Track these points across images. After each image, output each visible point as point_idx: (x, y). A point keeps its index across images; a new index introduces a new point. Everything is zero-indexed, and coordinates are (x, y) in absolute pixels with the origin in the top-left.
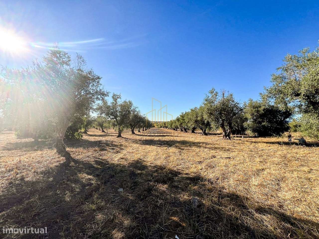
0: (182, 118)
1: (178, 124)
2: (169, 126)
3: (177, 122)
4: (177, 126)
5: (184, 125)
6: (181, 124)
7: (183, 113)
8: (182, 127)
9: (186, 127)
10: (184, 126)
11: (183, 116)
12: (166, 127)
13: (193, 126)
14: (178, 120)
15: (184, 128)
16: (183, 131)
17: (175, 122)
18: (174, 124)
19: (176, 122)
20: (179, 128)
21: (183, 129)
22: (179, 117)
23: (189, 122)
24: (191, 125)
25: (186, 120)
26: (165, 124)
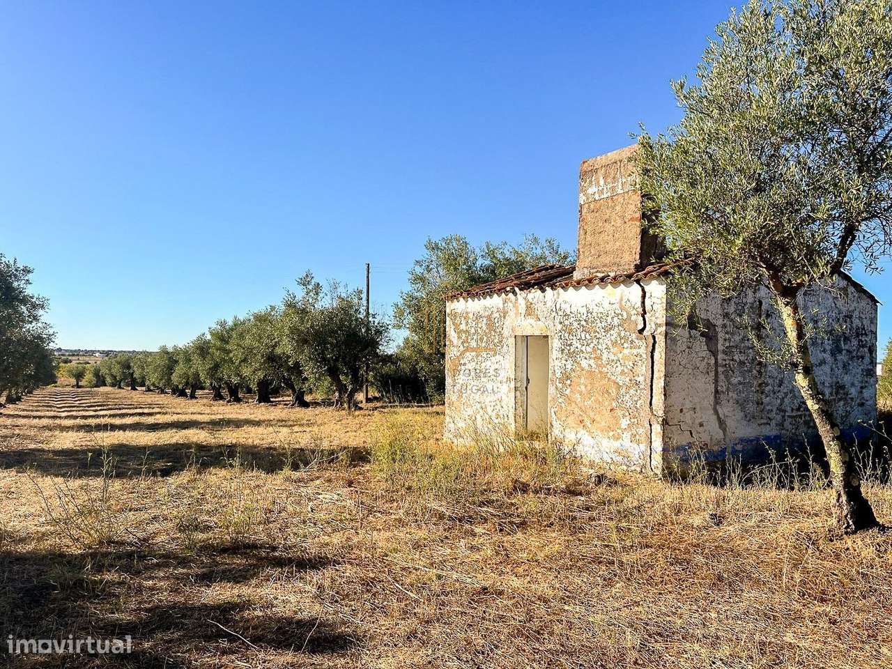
0: (218, 343)
1: (201, 367)
2: (153, 378)
3: (196, 359)
4: (197, 375)
5: (225, 373)
6: (216, 367)
7: (223, 324)
8: (221, 379)
9: (235, 380)
10: (229, 377)
11: (223, 336)
12: (134, 385)
13: (261, 375)
14: (202, 349)
15: (226, 383)
16: (222, 398)
17: (188, 360)
18: (179, 370)
19: (190, 360)
20: (203, 388)
21: (225, 392)
22: (209, 337)
23: (245, 360)
24: (253, 373)
25: (236, 355)
26: (129, 367)
